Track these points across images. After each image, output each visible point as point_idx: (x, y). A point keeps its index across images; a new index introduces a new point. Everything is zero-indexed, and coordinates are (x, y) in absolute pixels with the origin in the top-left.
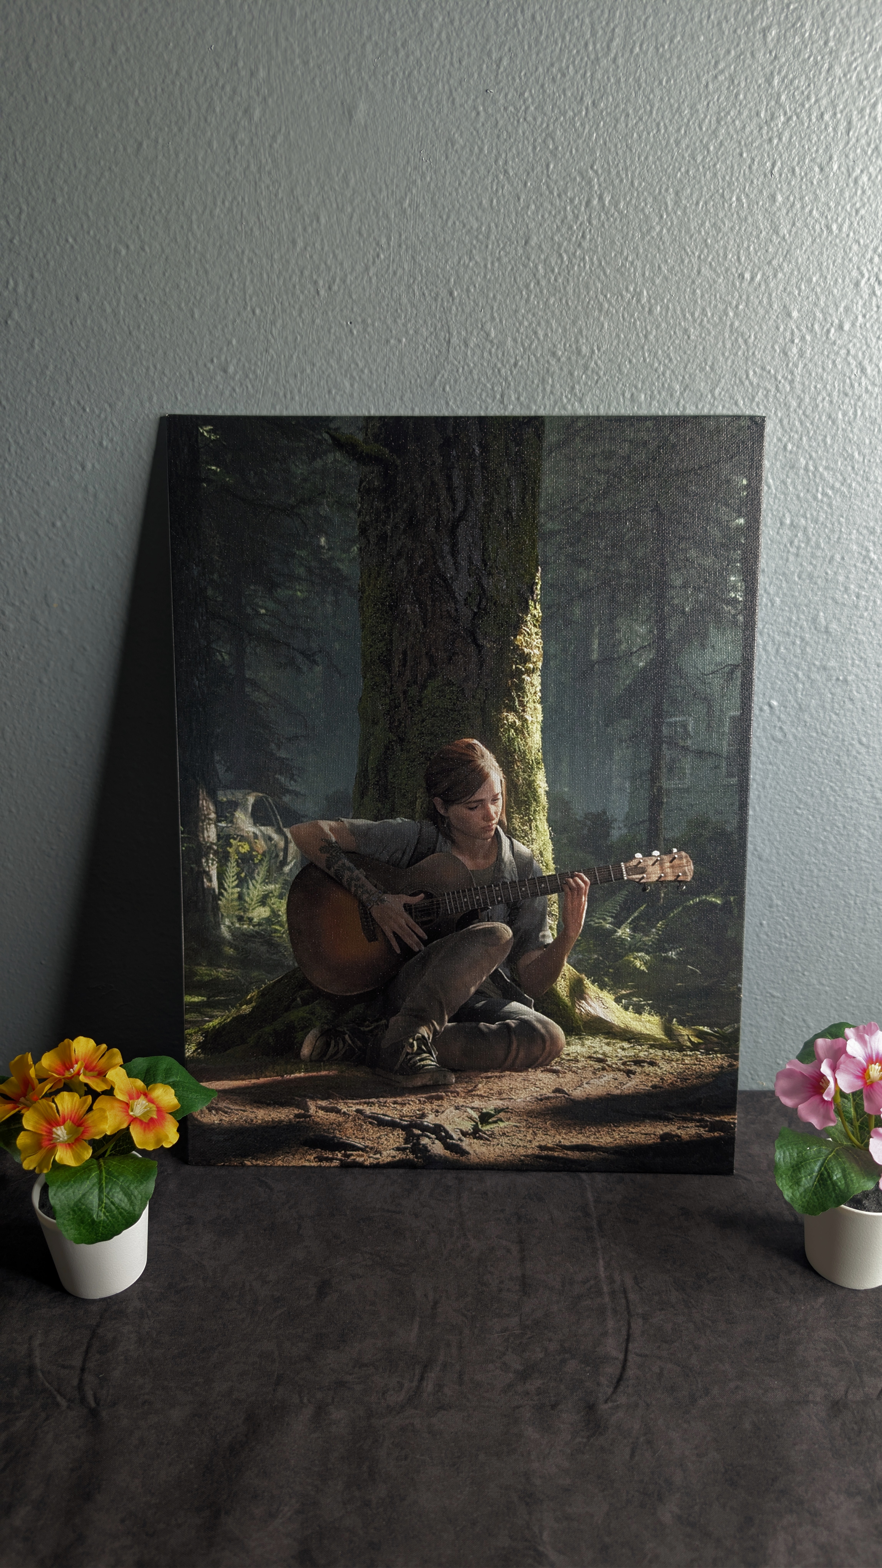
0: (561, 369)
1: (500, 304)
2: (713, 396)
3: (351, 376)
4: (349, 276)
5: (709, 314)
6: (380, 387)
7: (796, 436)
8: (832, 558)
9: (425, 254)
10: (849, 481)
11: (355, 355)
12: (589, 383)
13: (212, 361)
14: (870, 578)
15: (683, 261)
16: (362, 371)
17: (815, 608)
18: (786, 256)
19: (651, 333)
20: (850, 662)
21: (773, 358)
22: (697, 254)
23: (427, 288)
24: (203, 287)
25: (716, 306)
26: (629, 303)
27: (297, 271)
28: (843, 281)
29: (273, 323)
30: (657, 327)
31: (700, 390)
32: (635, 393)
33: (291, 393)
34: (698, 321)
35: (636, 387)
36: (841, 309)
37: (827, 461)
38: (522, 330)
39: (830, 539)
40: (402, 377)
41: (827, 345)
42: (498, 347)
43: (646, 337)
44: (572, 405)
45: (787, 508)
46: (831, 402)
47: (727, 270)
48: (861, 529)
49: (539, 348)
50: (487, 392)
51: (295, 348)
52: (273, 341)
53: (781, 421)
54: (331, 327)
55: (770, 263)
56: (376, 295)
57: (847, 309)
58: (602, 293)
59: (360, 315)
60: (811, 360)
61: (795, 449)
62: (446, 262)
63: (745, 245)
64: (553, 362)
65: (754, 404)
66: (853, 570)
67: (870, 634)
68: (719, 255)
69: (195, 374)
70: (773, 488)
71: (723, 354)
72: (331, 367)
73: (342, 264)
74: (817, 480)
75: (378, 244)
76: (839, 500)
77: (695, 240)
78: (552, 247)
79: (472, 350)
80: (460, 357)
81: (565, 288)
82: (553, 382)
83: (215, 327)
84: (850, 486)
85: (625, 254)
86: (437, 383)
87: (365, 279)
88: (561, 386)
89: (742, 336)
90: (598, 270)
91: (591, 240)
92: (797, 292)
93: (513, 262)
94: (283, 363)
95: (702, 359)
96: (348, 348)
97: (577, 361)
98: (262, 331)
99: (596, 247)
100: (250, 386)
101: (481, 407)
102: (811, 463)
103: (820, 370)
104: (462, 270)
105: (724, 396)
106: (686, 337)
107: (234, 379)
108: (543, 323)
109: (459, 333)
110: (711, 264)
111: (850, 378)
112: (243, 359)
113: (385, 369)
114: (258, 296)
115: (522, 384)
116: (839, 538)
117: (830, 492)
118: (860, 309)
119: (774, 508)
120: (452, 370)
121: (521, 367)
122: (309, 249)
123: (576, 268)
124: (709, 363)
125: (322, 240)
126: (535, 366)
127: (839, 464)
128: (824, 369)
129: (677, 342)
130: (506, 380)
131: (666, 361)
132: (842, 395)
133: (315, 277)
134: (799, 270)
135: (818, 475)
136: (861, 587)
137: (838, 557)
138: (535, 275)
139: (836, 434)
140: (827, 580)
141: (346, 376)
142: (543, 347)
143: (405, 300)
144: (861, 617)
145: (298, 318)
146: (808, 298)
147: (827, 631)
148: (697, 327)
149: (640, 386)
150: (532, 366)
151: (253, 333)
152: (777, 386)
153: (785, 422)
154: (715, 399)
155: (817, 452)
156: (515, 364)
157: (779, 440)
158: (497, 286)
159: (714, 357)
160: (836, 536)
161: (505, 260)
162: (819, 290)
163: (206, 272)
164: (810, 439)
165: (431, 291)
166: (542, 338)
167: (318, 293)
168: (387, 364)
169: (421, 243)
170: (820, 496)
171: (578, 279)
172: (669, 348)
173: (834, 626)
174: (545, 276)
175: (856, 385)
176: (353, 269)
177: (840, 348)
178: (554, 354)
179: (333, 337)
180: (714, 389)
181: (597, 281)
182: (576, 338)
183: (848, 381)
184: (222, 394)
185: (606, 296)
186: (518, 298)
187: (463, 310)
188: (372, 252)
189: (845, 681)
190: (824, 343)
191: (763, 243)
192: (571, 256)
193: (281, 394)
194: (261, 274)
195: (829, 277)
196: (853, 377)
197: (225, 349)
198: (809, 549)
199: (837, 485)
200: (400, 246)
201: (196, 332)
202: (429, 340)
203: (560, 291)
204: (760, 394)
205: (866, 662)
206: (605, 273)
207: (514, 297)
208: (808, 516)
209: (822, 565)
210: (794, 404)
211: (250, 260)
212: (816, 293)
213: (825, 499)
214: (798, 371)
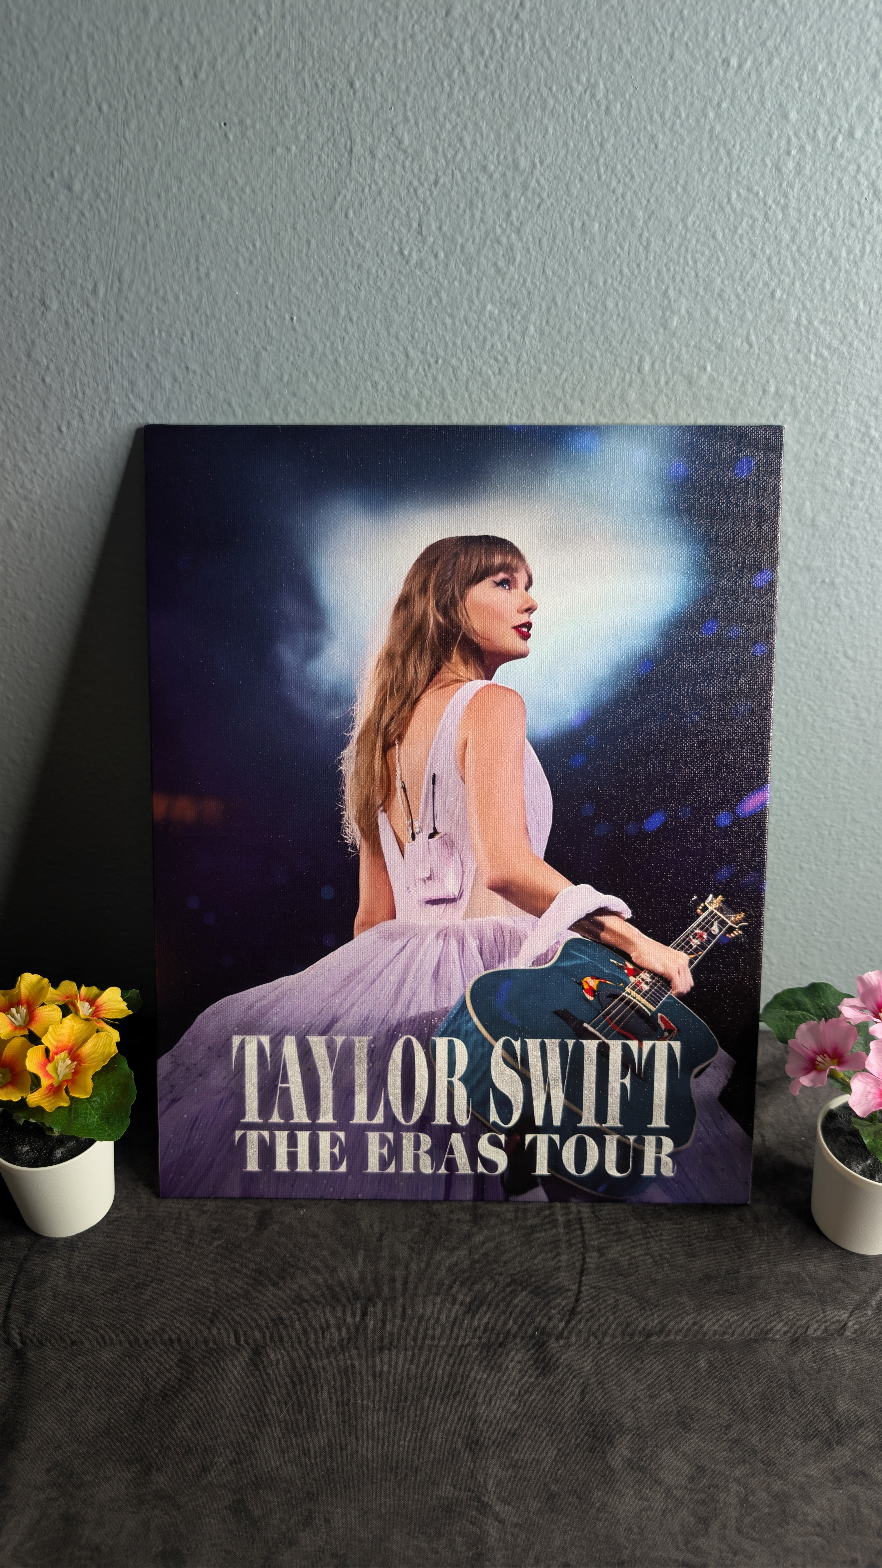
0: (494, 189)
1: (415, 99)
2: (685, 226)
3: (229, 195)
4: (219, 59)
5: (683, 115)
6: (266, 211)
7: (787, 280)
8: (824, 435)
9: (316, 29)
10: (850, 339)
11: (233, 168)
12: (529, 208)
13: (52, 175)
14: (869, 460)
15: (650, 41)
16: (243, 190)
17: (800, 497)
18: (785, 35)
19: (608, 140)
20: (839, 561)
21: (763, 175)
22: (669, 30)
23: (320, 76)
24: (32, 74)
25: (692, 104)
26: (580, 99)
27: (151, 52)
28: (858, 70)
29: (126, 124)
30: (617, 132)
31: (668, 219)
32: (587, 223)
33: (155, 219)
34: (669, 124)
35: (588, 214)
36: (853, 109)
37: (824, 312)
38: (443, 136)
39: (822, 411)
40: (293, 199)
41: (832, 159)
42: (413, 159)
43: (601, 145)
44: (508, 238)
45: (772, 372)
46: (834, 235)
47: (708, 53)
48: (861, 400)
49: (466, 160)
50: (401, 219)
51: (156, 158)
52: (127, 148)
53: (769, 260)
54: (200, 130)
55: (763, 44)
56: (256, 86)
57: (860, 109)
58: (546, 85)
59: (236, 114)
60: (810, 179)
61: (785, 296)
62: (344, 40)
63: (733, 18)
64: (484, 179)
65: (737, 237)
66: (849, 450)
67: (865, 528)
68: (697, 33)
69: (32, 192)
70: (756, 346)
71: (700, 170)
72: (204, 184)
73: (209, 42)
74: (811, 337)
75: (254, 14)
76: (836, 362)
77: (668, 11)
78: (482, 19)
79: (381, 162)
80: (365, 172)
81: (498, 78)
82: (484, 206)
83: (52, 128)
84: (851, 345)
85: (576, 30)
86: (337, 207)
87: (241, 62)
88: (494, 212)
89: (725, 145)
90: (541, 53)
91: (531, 10)
92: (796, 86)
93: (430, 41)
94: (142, 178)
95: (673, 177)
96: (223, 159)
97: (513, 179)
98: (113, 134)
99: (539, 20)
100: (102, 209)
101: (393, 239)
102: (804, 315)
103: (822, 192)
104: (365, 51)
105: (699, 226)
106: (653, 146)
107: (81, 200)
108: (470, 126)
109: (363, 139)
110: (687, 45)
111: (859, 203)
112: (91, 173)
113: (271, 188)
114: (104, 86)
115: (445, 208)
116: (834, 411)
117: (826, 353)
118: (877, 109)
119: (756, 373)
120: (357, 190)
121: (444, 185)
122: (165, 20)
123: (512, 49)
124: (682, 182)
125: (182, 8)
126: (461, 184)
127: (839, 316)
128: (826, 191)
129: (641, 153)
130: (424, 203)
131: (627, 179)
132: (847, 225)
133: (175, 60)
134: (801, 54)
135: (812, 331)
136: (857, 472)
137: (831, 435)
138: (459, 59)
139: (837, 278)
140: (816, 462)
141: (222, 196)
142: (470, 160)
143: (292, 93)
144: (855, 507)
145: (157, 118)
146: (811, 93)
147: (813, 524)
148: (668, 132)
149: (593, 212)
150: (458, 185)
151: (102, 137)
152: (766, 213)
153: (774, 261)
154: (687, 230)
155: (812, 301)
156: (436, 182)
157: (766, 284)
158: (411, 74)
159: (687, 174)
160: (831, 409)
161: (420, 37)
162: (825, 82)
163: (35, 53)
164: (804, 284)
165: (326, 80)
166: (469, 147)
167: (181, 82)
168: (274, 182)
169: (311, 12)
170: (813, 357)
171: (515, 65)
172: (630, 161)
173: (822, 518)
174: (472, 61)
175: (866, 212)
176: (224, 49)
177: (849, 163)
178: (484, 168)
179: (203, 144)
180: (687, 216)
181: (539, 68)
182: (512, 147)
183: (856, 207)
184: (68, 219)
185: (550, 89)
186: (437, 90)
187: (367, 107)
188: (247, 25)
189: (832, 583)
190: (828, 155)
191: (756, 16)
192: (506, 33)
193: (143, 220)
194: (106, 56)
195: (839, 64)
196: (863, 201)
197: (67, 159)
198: (796, 424)
199: (835, 343)
200: (283, 17)
201: (28, 136)
202: (326, 149)
203: (491, 82)
204: (744, 223)
205: (857, 561)
206: (549, 57)
207: (433, 89)
208: (798, 382)
209: (811, 444)
210: (787, 237)
211: (91, 37)
212: (822, 87)
213: (819, 362)
214: (793, 194)
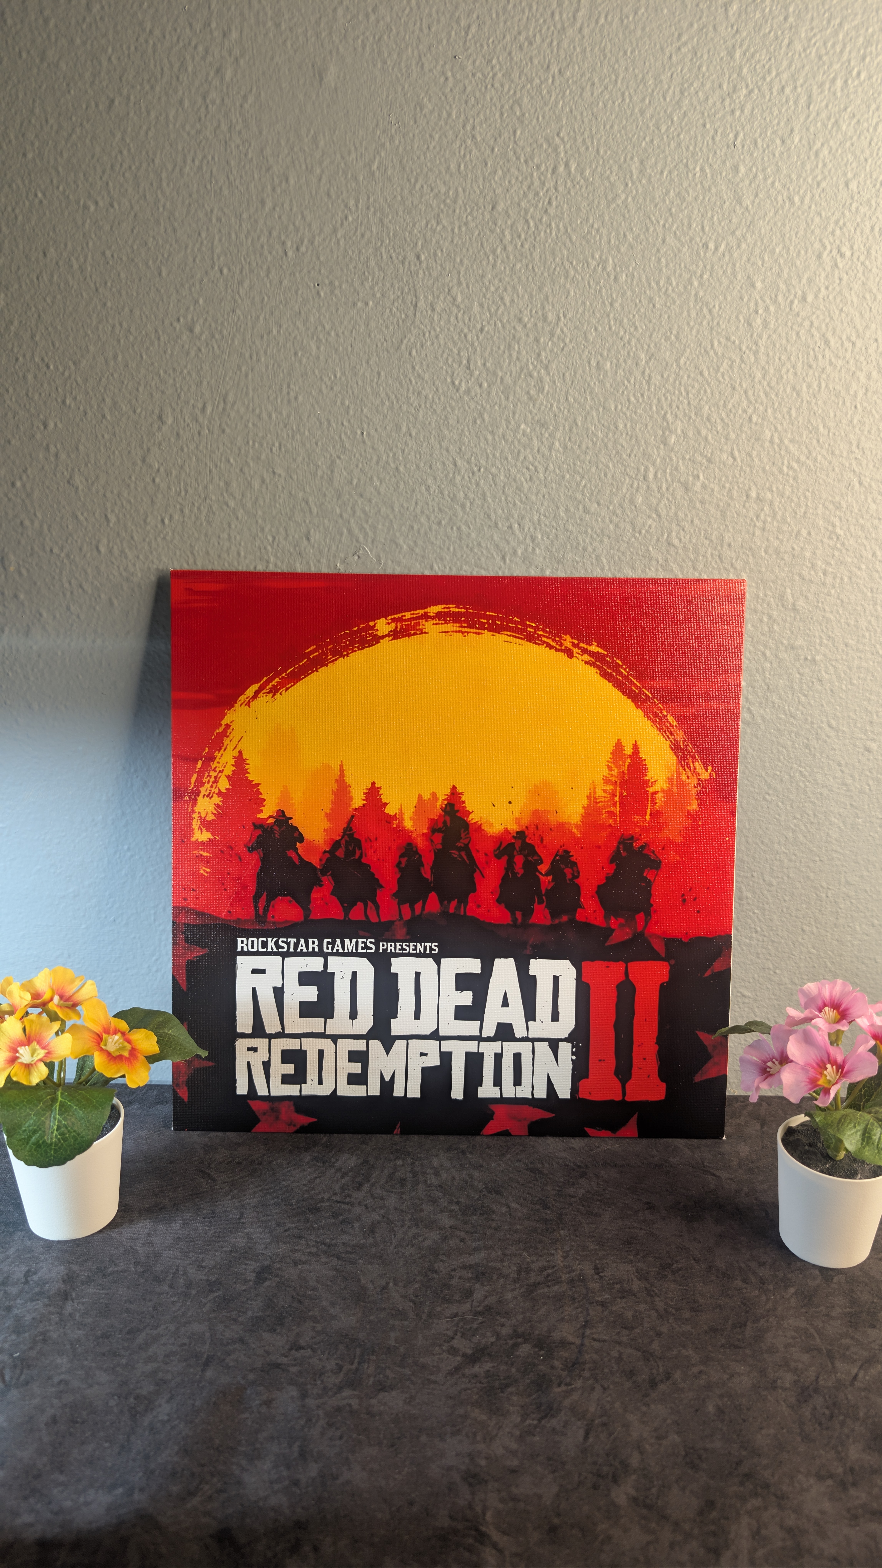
0: (528, 335)
1: (467, 269)
2: (678, 365)
3: (318, 338)
4: (317, 238)
5: (674, 283)
6: (347, 349)
7: (761, 408)
8: (799, 532)
9: (393, 217)
10: (814, 455)
11: (322, 317)
12: (555, 350)
13: (178, 320)
14: (837, 554)
15: (647, 230)
16: (329, 333)
17: (782, 585)
18: (749, 227)
19: (616, 301)
20: (818, 641)
21: (737, 328)
22: (662, 223)
23: (394, 251)
24: (171, 245)
25: (680, 275)
26: (595, 270)
27: (265, 231)
28: (806, 253)
29: (241, 283)
30: (623, 296)
31: (665, 360)
32: (601, 362)
33: (257, 354)
34: (663, 290)
35: (602, 356)
36: (804, 281)
37: (792, 434)
38: (488, 296)
39: (796, 513)
40: (368, 340)
41: (790, 317)
42: (464, 312)
43: (611, 304)
44: (538, 372)
45: (753, 481)
46: (796, 374)
47: (691, 239)
48: (827, 504)
49: (506, 313)
50: (453, 357)
51: (262, 308)
52: (240, 301)
53: (746, 392)
54: (298, 289)
55: (733, 233)
56: (344, 257)
57: (810, 281)
58: (568, 260)
59: (328, 277)
60: (775, 331)
61: (760, 420)
62: (414, 225)
63: (709, 215)
64: (519, 328)
65: (719, 374)
66: (820, 545)
67: (838, 612)
68: (683, 225)
69: (161, 333)
70: (739, 460)
71: (688, 324)
72: (298, 328)
73: (310, 225)
74: (783, 453)
75: (346, 206)
76: (804, 473)
77: (660, 209)
78: (519, 212)
79: (439, 314)
80: (426, 321)
81: (531, 254)
82: (519, 348)
83: (182, 285)
84: (815, 460)
85: (591, 221)
86: (403, 347)
87: (333, 240)
88: (527, 352)
89: (707, 305)
90: (564, 237)
91: (557, 207)
92: (760, 263)
93: (480, 227)
94: (250, 324)
95: (667, 328)
96: (315, 310)
97: (543, 328)
98: (229, 291)
99: (563, 214)
100: (216, 347)
101: (447, 372)
102: (776, 435)
103: (784, 342)
104: (429, 234)
105: (690, 366)
106: (651, 306)
107: (200, 339)
108: (509, 289)
109: (426, 297)
110: (675, 233)
111: (814, 350)
112: (209, 319)
113: (352, 332)
114: (226, 255)
115: (489, 349)
116: (805, 513)
117: (796, 466)
118: (823, 281)
119: (740, 481)
120: (419, 334)
121: (488, 332)
122: (278, 209)
123: (542, 234)
124: (674, 332)
125: (291, 201)
126: (502, 332)
127: (804, 436)
128: (788, 340)
129: (642, 310)
130: (472, 345)
131: (632, 330)
132: (806, 367)
133: (283, 238)
134: (762, 240)
135: (783, 448)
136: (828, 564)
137: (804, 532)
138: (501, 241)
139: (800, 407)
140: (794, 555)
141: (312, 338)
142: (509, 313)
143: (372, 263)
144: (829, 594)
145: (265, 279)
146: (771, 269)
147: (794, 609)
148: (663, 296)
149: (605, 354)
150: (499, 332)
151: (221, 293)
152: (742, 357)
153: (750, 393)
154: (680, 368)
155: (782, 424)
156: (482, 330)
157: (745, 411)
158: (464, 250)
159: (679, 327)
160: (803, 511)
161: (472, 225)
162: (782, 261)
163: (175, 230)
164: (775, 411)
165: (398, 254)
166: (508, 304)
167: (286, 254)
168: (354, 327)
169: (389, 206)
170: (785, 469)
171: (545, 245)
172: (634, 316)
173: (801, 603)
174: (511, 242)
175: (820, 357)
176: (321, 231)
177: (804, 320)
178: (520, 320)
179: (300, 299)
180: (679, 358)
181: (563, 247)
182: (542, 305)
183: (812, 353)
184: (188, 353)
185: (571, 263)
186: (484, 263)
187: (430, 274)
188: (340, 214)
189: (814, 661)
190: (787, 314)
191: (727, 214)
192: (538, 223)
193: (247, 355)
194: (229, 233)
195: (792, 248)
196: (817, 349)
197: (192, 308)
198: (775, 523)
199: (803, 458)
200: (368, 208)
201: (162, 291)
202: (396, 304)
203: (526, 257)
204: (725, 364)
205: (834, 641)
206: (571, 240)
207: (481, 262)
208: (774, 489)
209: (788, 540)
210: (759, 375)
211: (219, 220)
212: (779, 264)
213: (791, 473)
214: (762, 342)
